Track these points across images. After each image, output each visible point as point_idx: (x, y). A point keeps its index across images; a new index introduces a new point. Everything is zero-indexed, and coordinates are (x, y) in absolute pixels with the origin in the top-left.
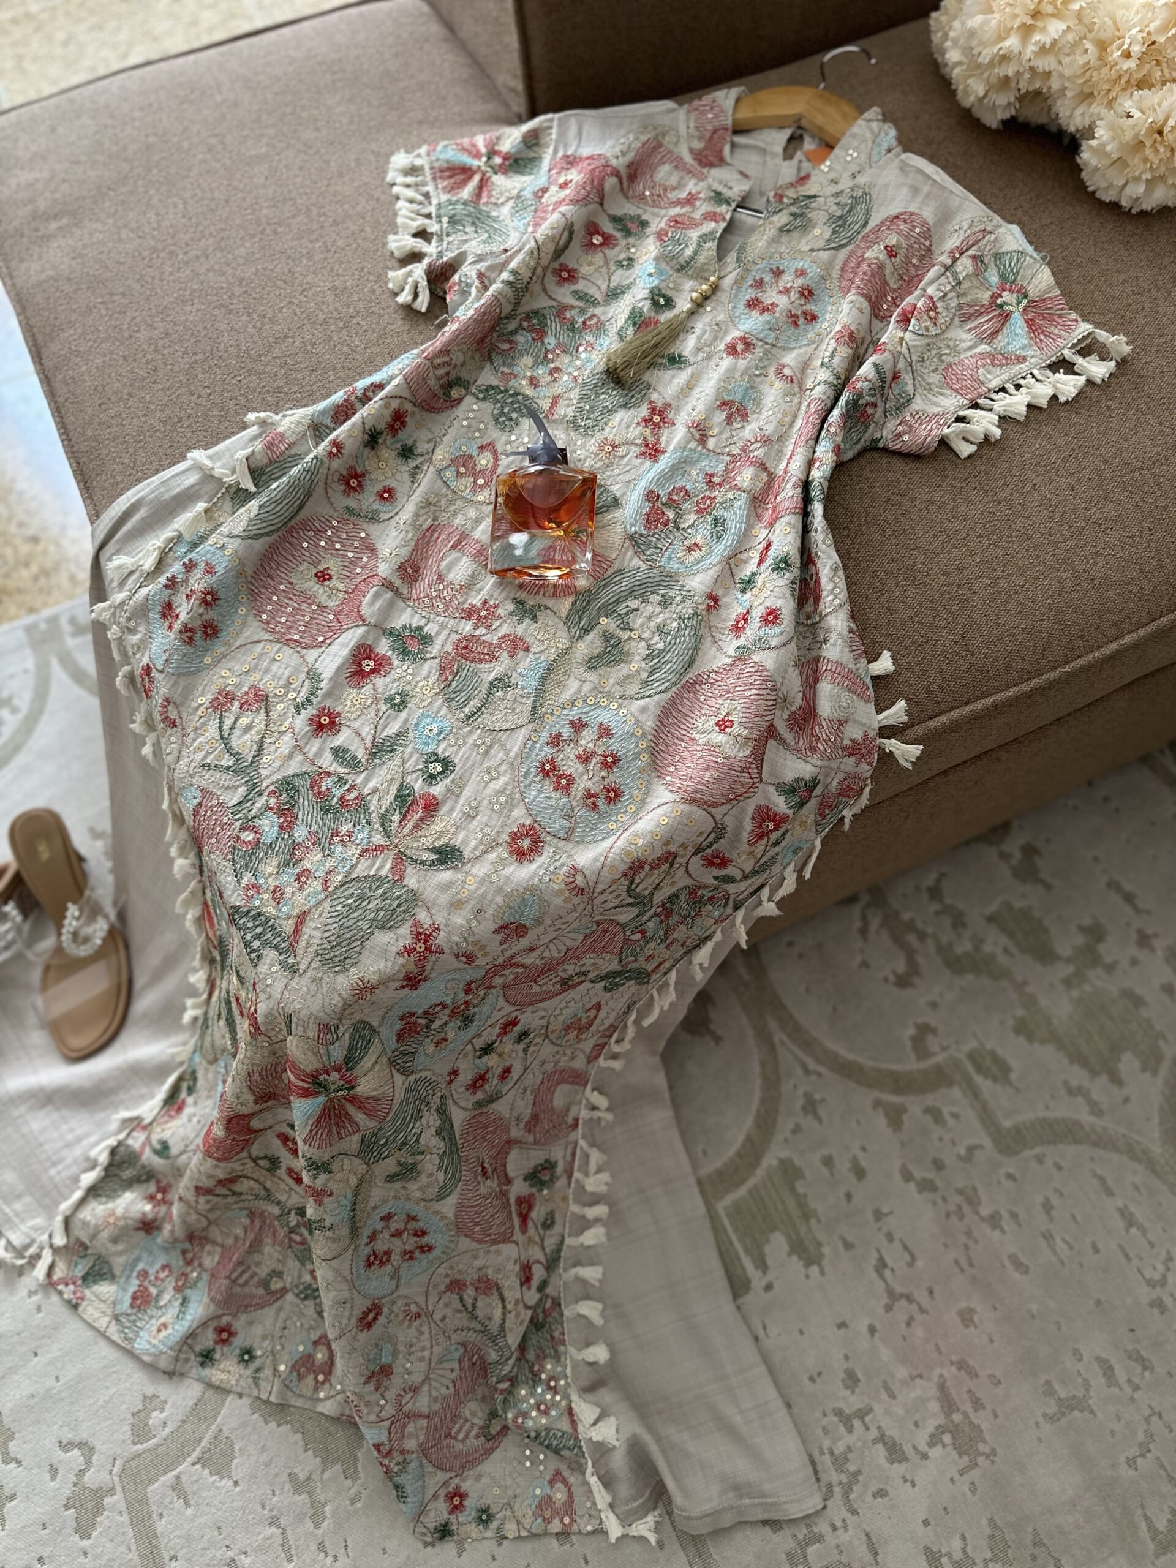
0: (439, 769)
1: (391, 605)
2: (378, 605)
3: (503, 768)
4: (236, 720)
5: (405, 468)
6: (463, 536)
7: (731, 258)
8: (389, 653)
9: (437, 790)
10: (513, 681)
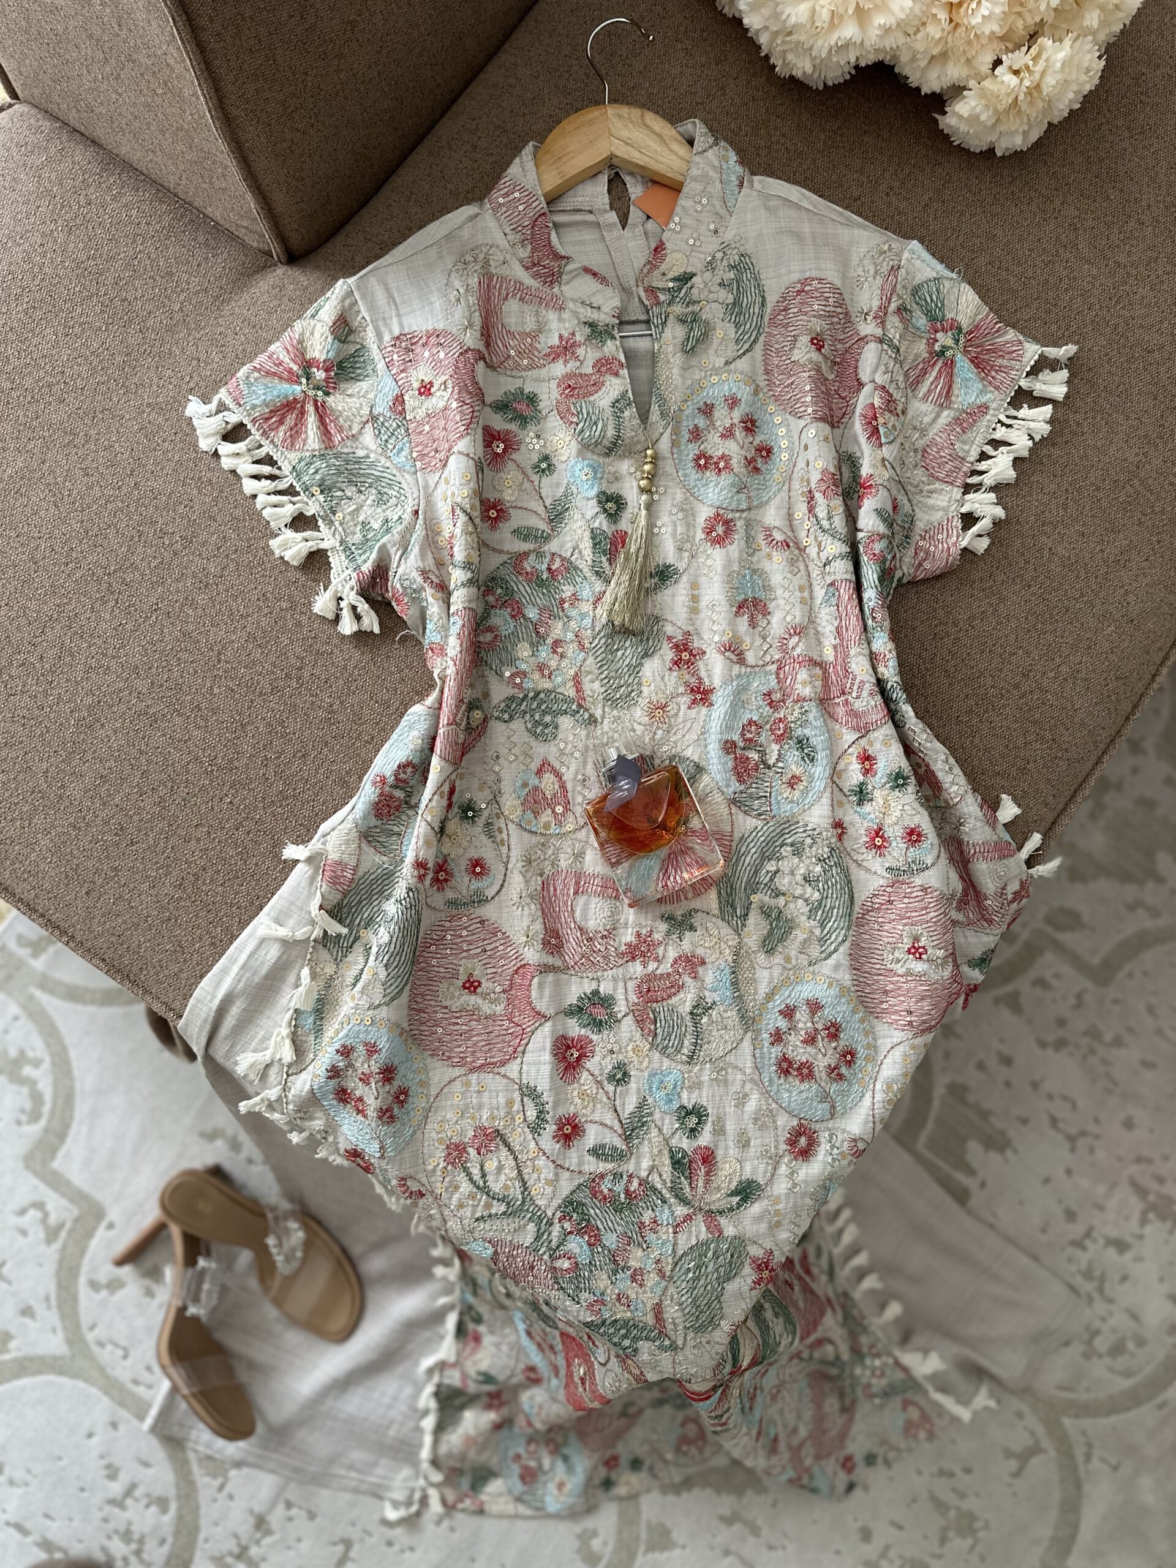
0: (695, 1120)
1: (557, 985)
2: (547, 992)
3: (748, 1086)
4: (482, 1167)
5: (478, 829)
6: (579, 876)
7: (655, 415)
8: (583, 1032)
9: (705, 1139)
10: (709, 1000)
